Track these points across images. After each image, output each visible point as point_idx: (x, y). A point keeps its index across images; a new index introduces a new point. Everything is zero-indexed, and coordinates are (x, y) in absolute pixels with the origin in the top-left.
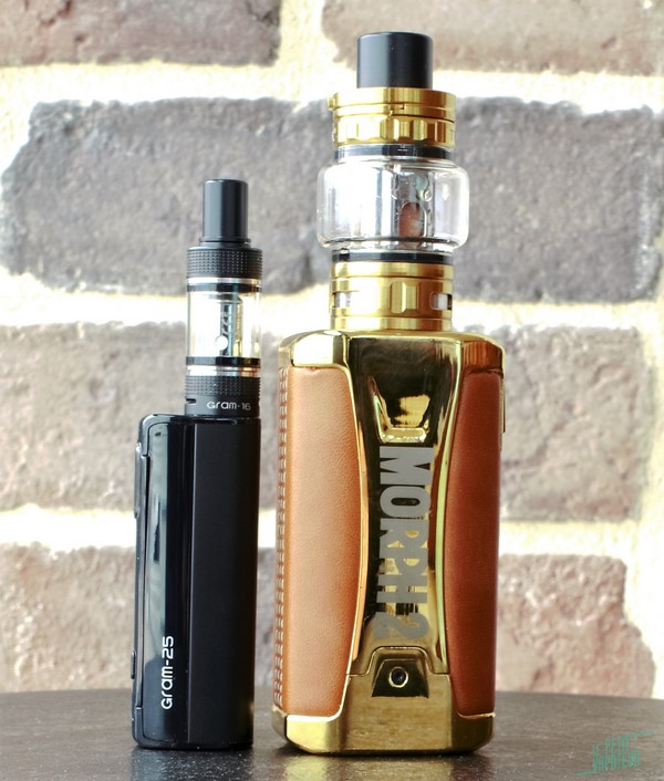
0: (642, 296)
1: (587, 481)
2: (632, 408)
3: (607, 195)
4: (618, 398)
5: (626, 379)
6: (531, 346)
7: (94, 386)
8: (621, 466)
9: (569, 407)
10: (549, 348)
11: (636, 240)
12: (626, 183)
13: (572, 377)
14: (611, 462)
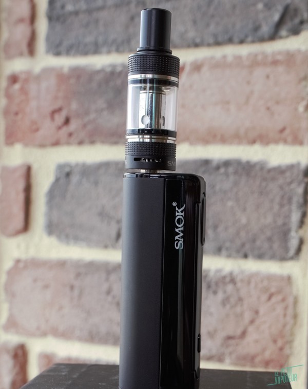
0: (292, 258)
1: (264, 350)
2: (285, 315)
3: (276, 207)
4: (279, 310)
5: (283, 300)
6: (242, 281)
7: (72, 288)
8: (280, 343)
9: (257, 312)
10: (249, 283)
11: (289, 230)
12: (285, 201)
13: (259, 298)
14: (275, 341)
